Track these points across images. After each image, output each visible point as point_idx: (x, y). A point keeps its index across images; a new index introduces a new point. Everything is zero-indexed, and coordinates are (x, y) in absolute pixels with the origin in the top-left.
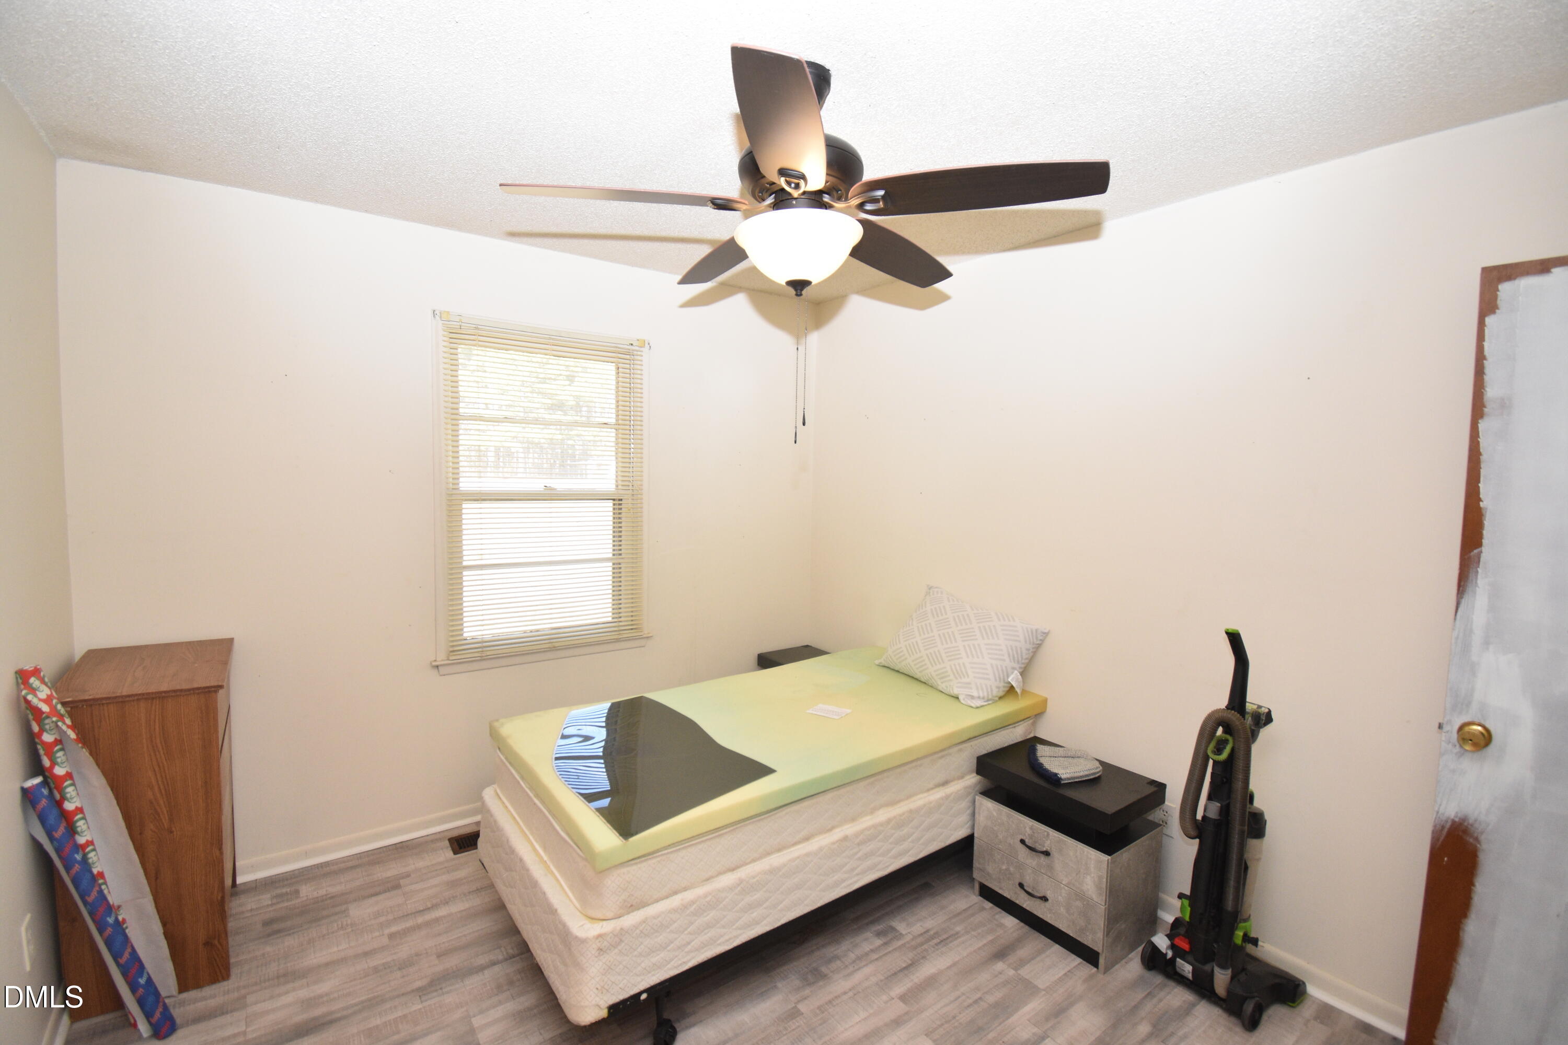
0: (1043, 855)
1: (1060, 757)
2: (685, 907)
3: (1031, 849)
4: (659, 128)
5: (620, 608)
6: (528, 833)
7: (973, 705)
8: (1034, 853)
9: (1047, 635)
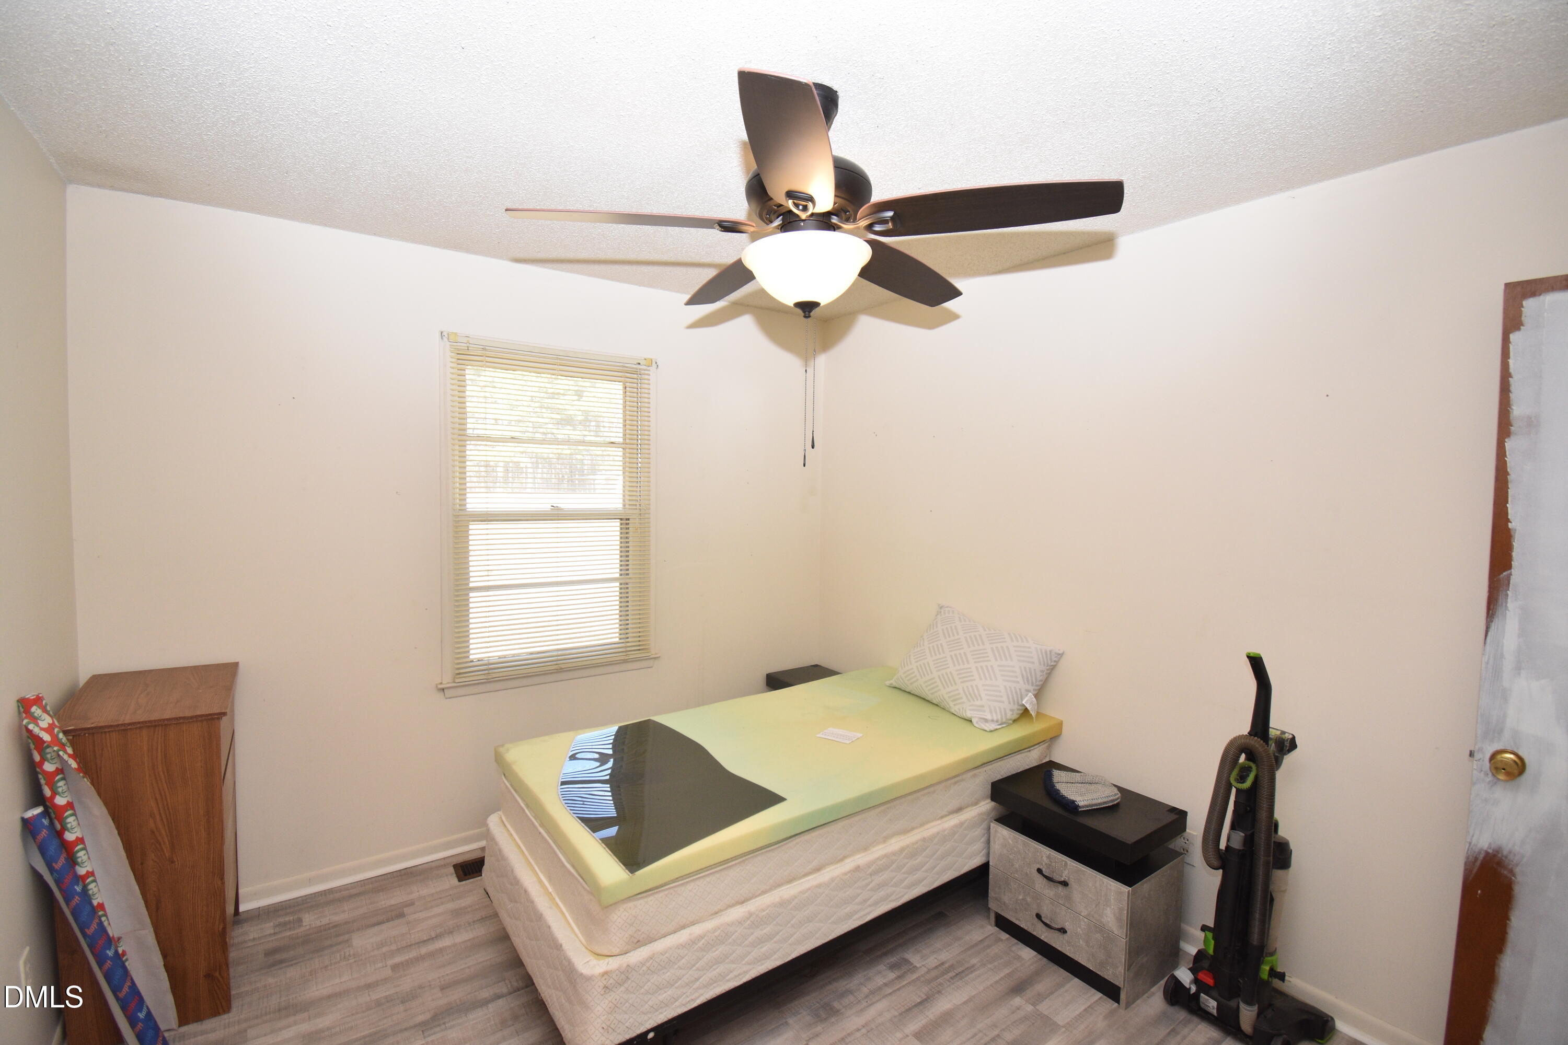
0: (1061, 885)
1: (1077, 783)
2: (693, 942)
3: (1049, 879)
4: (666, 151)
5: (627, 629)
6: (533, 863)
7: (986, 728)
8: (1052, 883)
9: (1061, 656)
